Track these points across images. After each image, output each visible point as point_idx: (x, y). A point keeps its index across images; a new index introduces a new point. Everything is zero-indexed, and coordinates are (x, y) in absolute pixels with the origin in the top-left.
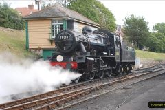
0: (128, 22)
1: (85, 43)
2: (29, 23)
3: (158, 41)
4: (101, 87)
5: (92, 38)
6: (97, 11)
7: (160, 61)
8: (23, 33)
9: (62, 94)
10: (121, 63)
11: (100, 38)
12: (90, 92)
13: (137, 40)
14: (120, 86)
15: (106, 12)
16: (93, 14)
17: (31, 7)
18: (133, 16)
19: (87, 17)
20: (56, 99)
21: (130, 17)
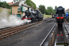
0: (40, 6)
1: (32, 13)
2: (12, 7)
3: (48, 12)
4: (32, 25)
5: (33, 12)
6: (31, 3)
7: (49, 17)
8: (10, 10)
9: (21, 27)
10: (40, 18)
11: (35, 12)
12: (29, 26)
13: (42, 12)
14: (38, 24)
15: (34, 4)
16: (30, 4)
17: (12, 2)
18: (41, 5)
19: (28, 5)
20: (20, 28)
21: (40, 5)
